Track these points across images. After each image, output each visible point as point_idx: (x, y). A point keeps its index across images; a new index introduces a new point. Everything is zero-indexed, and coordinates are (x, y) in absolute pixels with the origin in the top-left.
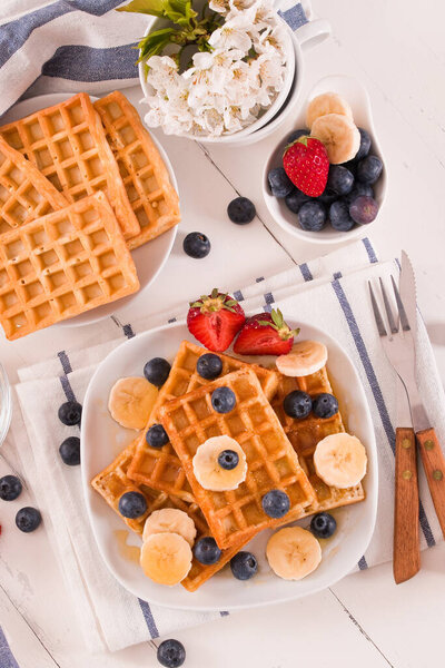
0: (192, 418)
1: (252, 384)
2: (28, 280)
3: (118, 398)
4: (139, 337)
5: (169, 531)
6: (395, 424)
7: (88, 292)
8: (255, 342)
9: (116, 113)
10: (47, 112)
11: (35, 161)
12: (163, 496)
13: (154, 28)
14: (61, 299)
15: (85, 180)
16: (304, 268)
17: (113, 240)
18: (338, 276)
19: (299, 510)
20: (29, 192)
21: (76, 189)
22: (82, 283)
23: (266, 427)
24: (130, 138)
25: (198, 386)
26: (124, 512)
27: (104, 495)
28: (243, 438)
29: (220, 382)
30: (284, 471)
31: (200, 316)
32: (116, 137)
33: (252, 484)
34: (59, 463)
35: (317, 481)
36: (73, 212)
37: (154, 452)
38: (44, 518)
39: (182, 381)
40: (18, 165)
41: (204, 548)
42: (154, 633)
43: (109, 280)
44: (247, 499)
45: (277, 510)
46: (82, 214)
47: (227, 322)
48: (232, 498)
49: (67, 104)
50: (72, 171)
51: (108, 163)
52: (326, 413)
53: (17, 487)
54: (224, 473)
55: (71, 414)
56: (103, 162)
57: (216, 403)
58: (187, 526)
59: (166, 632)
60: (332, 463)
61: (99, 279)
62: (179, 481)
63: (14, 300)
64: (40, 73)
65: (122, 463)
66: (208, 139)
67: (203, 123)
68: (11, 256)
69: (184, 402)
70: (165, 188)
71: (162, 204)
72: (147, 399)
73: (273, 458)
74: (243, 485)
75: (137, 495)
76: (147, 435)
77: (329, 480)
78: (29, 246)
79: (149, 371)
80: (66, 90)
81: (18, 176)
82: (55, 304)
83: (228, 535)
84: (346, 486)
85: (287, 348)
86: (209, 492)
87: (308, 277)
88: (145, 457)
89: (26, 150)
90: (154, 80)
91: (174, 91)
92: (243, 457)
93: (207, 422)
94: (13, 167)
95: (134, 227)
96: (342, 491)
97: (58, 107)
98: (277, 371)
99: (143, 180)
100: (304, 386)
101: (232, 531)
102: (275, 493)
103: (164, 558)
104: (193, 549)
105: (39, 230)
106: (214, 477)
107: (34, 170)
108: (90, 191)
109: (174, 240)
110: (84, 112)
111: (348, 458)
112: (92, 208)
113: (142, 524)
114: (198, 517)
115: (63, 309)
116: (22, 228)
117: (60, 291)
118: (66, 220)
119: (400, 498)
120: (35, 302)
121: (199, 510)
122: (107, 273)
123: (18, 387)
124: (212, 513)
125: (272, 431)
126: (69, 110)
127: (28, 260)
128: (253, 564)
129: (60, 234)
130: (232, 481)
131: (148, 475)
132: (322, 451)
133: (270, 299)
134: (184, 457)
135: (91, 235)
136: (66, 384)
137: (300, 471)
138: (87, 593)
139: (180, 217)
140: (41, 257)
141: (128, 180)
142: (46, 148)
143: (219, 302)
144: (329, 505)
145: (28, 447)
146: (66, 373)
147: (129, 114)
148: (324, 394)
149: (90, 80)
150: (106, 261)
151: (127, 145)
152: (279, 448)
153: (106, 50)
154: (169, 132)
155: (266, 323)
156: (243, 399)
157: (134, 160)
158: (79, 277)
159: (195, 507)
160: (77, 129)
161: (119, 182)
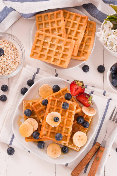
0: (55, 104)
1: (74, 107)
2: (44, 47)
3: (43, 87)
4: (58, 78)
5: (31, 125)
6: (98, 141)
7: (55, 60)
8: (82, 99)
9: (91, 27)
10: (77, 14)
11: (66, 23)
12: (36, 116)
13: (114, 15)
14: (48, 57)
15: (73, 35)
16: (105, 92)
17: (69, 53)
18: (111, 99)
19: (63, 142)
20: (59, 29)
21: (70, 36)
22: (55, 57)
23: (70, 119)
24: (90, 34)
25: (62, 99)
26: (25, 113)
27: (24, 106)
28: (63, 117)
29: (68, 101)
30: (66, 131)
31: (75, 84)
32: (87, 32)
33: (57, 129)
34: (19, 91)
35: (71, 139)
36: (65, 40)
37: (42, 105)
38: (7, 100)
39: (60, 95)
40: (62, 21)
41: (36, 134)
42: (11, 144)
43: (62, 61)
44: (54, 131)
45: (58, 138)
46: (67, 42)
47: (79, 90)
48: (50, 128)
49: (83, 16)
50: (72, 32)
51: (81, 36)
52: (85, 126)
53: (6, 89)
54: (53, 121)
55: (30, 83)
56: (80, 35)
57: (63, 105)
58: (36, 127)
59: (13, 145)
60: (78, 138)
61: (60, 59)
62: (42, 115)
63: (38, 49)
64: (82, 5)
65: (33, 102)
66: (107, 48)
67: (108, 44)
68: (45, 39)
69: (57, 100)
70: (89, 51)
71: (85, 54)
72: (49, 93)
73: (66, 127)
74: (55, 127)
75: (31, 111)
76: (43, 100)
77: (74, 141)
78: (50, 40)
79: (54, 87)
80: (84, 13)
81: (60, 23)
82: (46, 57)
83: (43, 135)
84: (77, 145)
85: (88, 106)
86: (47, 123)
87: (104, 94)
88: (39, 105)
89: (66, 19)
90: (105, 26)
91: (108, 32)
92: (60, 121)
93: (58, 108)
94: (60, 21)
95: (76, 54)
96: (75, 146)
97: (80, 15)
98: (82, 109)
99: (86, 46)
100: (85, 117)
101: (45, 135)
102: (61, 134)
103: (26, 129)
104: (33, 133)
105: (55, 38)
106: (50, 121)
107: (64, 25)
108: (72, 39)
109: (82, 64)
110: (85, 21)
111: (82, 140)
112: (70, 43)
113: (27, 119)
114: (40, 127)
115: (47, 59)
116: (52, 35)
117: (49, 55)
118: (63, 41)
119: (86, 157)
120: (42, 53)
121: (42, 125)
122: (62, 59)
123: (24, 68)
124: (44, 128)
125: (70, 121)
126: (82, 18)
127: (48, 43)
128: (44, 146)
129: (59, 43)
130: (54, 125)
131: (37, 109)
132: (78, 134)
133: (92, 93)
134: (47, 111)
135: (65, 48)
136: (34, 76)
137: (69, 134)
138: (3, 124)
139: (87, 60)
140: (51, 44)
141: (82, 43)
142: (70, 22)
143: (81, 84)
144: (70, 146)
145: (16, 83)
146: (36, 73)
147: (94, 29)
148: (88, 122)
149: (91, 15)
150: (64, 56)
151: (88, 35)
152: (69, 126)
153: (100, 11)
154: (100, 40)
155: (87, 97)
156: (70, 109)
157: (87, 40)
158: (56, 55)
159: (41, 124)
160: (80, 23)
161: (80, 42)
